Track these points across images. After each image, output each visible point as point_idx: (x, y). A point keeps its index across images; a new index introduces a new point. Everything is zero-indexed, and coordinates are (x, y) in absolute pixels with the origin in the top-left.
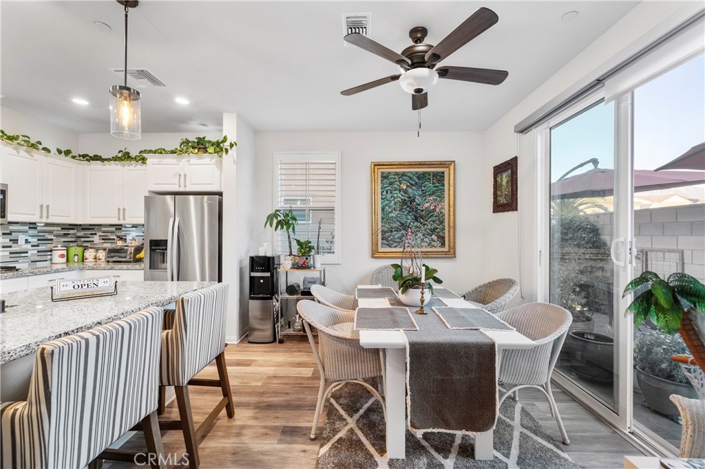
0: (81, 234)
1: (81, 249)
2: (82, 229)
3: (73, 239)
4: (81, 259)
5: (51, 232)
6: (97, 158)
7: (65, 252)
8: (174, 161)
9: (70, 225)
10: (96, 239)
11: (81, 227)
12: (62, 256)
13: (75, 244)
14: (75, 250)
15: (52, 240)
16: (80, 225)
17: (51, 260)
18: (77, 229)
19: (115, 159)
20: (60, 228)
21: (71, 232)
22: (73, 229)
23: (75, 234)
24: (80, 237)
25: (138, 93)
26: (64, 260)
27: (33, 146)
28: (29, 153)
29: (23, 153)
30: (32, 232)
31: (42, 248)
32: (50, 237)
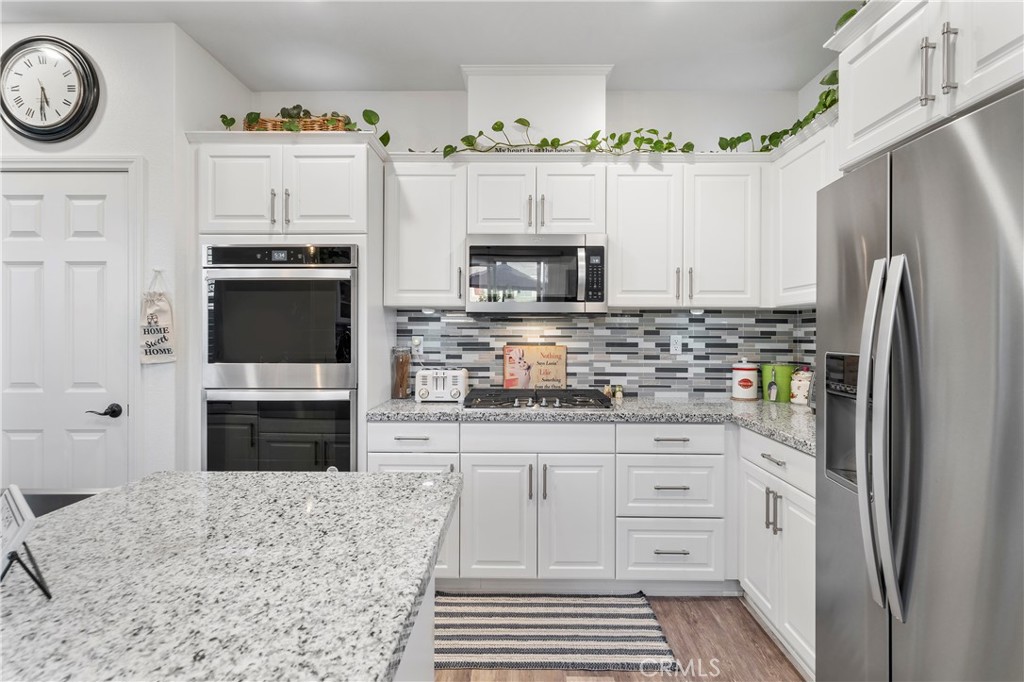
0: (800, 333)
1: (788, 369)
2: (804, 321)
3: (785, 346)
4: (784, 396)
5: (732, 329)
7: (752, 376)
9: (776, 312)
11: (799, 318)
12: (746, 383)
13: (790, 358)
14: (776, 371)
15: (735, 346)
16: (800, 312)
17: (731, 389)
18: (794, 322)
20: (752, 321)
21: (780, 328)
22: (785, 321)
23: (790, 333)
24: (801, 342)
26: (751, 392)
27: (658, 146)
28: (656, 163)
29: (645, 167)
30: (695, 329)
31: (714, 362)
32: (731, 340)
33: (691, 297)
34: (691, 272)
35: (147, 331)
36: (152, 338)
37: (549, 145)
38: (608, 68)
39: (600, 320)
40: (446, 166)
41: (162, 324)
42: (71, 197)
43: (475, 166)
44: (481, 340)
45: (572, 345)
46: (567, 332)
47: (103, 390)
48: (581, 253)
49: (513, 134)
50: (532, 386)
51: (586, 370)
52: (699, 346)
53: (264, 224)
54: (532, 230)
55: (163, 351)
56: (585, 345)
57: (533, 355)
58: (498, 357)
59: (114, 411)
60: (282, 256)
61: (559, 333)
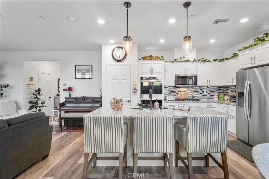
0: (225, 90)
1: (223, 95)
2: (225, 88)
3: (222, 92)
5: (214, 89)
6: (227, 59)
7: (218, 96)
9: (221, 86)
10: (229, 92)
11: (224, 87)
12: (217, 97)
13: (223, 93)
14: (221, 96)
16: (225, 86)
17: (214, 99)
18: (224, 88)
19: (232, 57)
20: (217, 88)
21: (221, 89)
22: (222, 88)
23: (223, 90)
24: (225, 91)
26: (218, 99)
27: (205, 61)
28: (204, 63)
29: (202, 64)
30: (208, 89)
31: (211, 94)
32: (214, 91)
33: (209, 84)
34: (209, 80)
35: (134, 90)
36: (135, 91)
37: (188, 61)
38: (196, 49)
39: (193, 88)
40: (172, 64)
41: (136, 89)
42: (122, 70)
43: (176, 64)
44: (174, 91)
45: (189, 92)
46: (188, 90)
47: (127, 98)
48: (194, 77)
49: (183, 59)
50: (182, 98)
51: (191, 96)
52: (209, 92)
53: (149, 73)
54: (185, 74)
55: (136, 93)
56: (191, 92)
57: (182, 93)
58: (177, 94)
59: (129, 101)
60: (152, 78)
61: (187, 90)
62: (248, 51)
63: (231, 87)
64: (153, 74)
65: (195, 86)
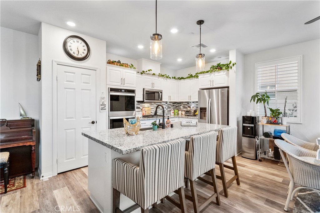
0: (177, 105)
1: (177, 110)
3: (176, 107)
4: (178, 114)
6: (182, 78)
8: (208, 75)
9: (174, 102)
10: (181, 107)
12: (173, 113)
14: (176, 111)
19: (188, 78)
20: (172, 103)
21: (175, 104)
25: (204, 55)
26: (173, 114)
27: (167, 77)
28: (166, 79)
29: (165, 80)
30: (166, 105)
31: (168, 110)
32: (170, 106)
33: (170, 100)
34: (170, 96)
35: (101, 105)
36: (103, 106)
37: (154, 74)
38: (161, 64)
39: (155, 103)
40: (140, 75)
41: (105, 104)
42: (82, 74)
43: (144, 76)
44: (139, 107)
45: (152, 107)
46: (151, 105)
47: (90, 118)
48: (160, 93)
49: (150, 72)
50: (146, 115)
51: (153, 111)
52: (166, 107)
53: (119, 84)
54: (152, 88)
55: (104, 109)
56: (153, 107)
57: (146, 109)
58: (141, 110)
59: (93, 123)
60: (123, 91)
61: (150, 105)
62: (207, 75)
63: (184, 103)
64: (124, 85)
65: (161, 101)
